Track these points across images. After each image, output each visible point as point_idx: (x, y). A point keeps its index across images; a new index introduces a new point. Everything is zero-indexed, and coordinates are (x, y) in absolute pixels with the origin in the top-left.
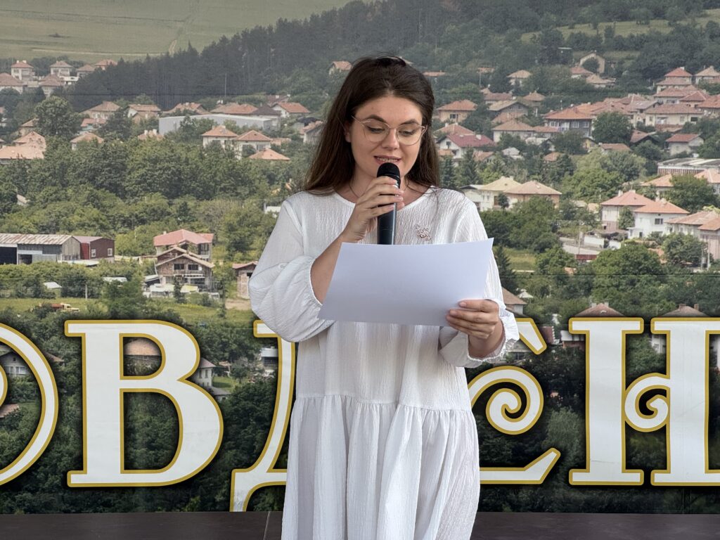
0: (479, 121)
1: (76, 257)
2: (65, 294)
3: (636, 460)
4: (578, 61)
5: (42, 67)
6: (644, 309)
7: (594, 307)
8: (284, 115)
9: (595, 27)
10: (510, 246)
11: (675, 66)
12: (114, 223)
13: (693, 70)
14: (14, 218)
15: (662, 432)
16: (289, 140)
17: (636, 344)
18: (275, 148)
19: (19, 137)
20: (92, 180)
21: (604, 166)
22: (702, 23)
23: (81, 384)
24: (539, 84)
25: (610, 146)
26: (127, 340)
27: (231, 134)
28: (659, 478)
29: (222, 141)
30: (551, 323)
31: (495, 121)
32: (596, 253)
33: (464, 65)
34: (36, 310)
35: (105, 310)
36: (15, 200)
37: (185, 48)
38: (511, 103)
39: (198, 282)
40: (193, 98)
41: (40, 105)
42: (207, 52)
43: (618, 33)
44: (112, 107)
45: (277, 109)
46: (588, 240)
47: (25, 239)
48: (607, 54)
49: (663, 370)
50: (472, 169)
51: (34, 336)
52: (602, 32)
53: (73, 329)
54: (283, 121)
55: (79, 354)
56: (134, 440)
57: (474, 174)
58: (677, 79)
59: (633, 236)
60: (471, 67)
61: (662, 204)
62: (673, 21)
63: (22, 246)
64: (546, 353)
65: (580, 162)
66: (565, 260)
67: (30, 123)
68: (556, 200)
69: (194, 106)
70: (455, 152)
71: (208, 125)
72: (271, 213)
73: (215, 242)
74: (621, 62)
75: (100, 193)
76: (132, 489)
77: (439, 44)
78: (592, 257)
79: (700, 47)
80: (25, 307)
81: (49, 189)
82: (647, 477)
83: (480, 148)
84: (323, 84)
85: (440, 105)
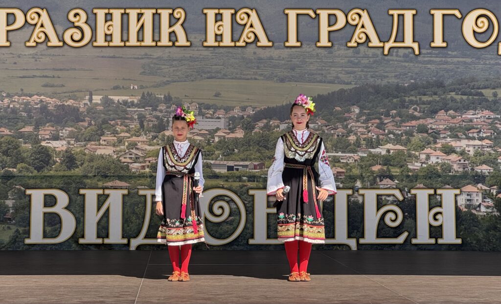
0: (381, 126)
1: (252, 169)
2: (249, 181)
3: (433, 235)
4: (411, 108)
5: (244, 109)
6: (434, 186)
7: (418, 186)
8: (319, 124)
9: (416, 97)
10: (391, 165)
11: (441, 110)
12: (265, 158)
13: (446, 111)
14: (234, 156)
15: (441, 226)
16: (321, 132)
17: (432, 197)
19: (236, 130)
20: (258, 144)
21: (420, 140)
22: (449, 96)
23: (253, 210)
24: (399, 115)
25: (422, 134)
28: (440, 241)
30: (405, 191)
31: (386, 126)
32: (419, 168)
33: (376, 109)
34: (240, 186)
35: (262, 186)
36: (234, 150)
37: (288, 103)
38: (390, 120)
41: (243, 120)
43: (423, 99)
44: (265, 121)
45: (317, 122)
46: (416, 164)
47: (236, 163)
48: (420, 106)
49: (441, 206)
50: (379, 141)
51: (239, 194)
52: (418, 99)
53: (251, 192)
54: (319, 126)
55: (253, 200)
56: (270, 229)
57: (379, 143)
58: (442, 113)
59: (430, 163)
60: (378, 109)
61: (438, 153)
62: (439, 96)
63: (236, 165)
64: (403, 200)
65: (413, 140)
66: (409, 170)
67: (239, 126)
68: (405, 151)
70: (373, 136)
74: (424, 108)
75: (261, 148)
76: (270, 245)
77: (368, 102)
78: (417, 169)
79: (448, 104)
80: (236, 185)
81: (245, 147)
82: (436, 241)
83: (381, 135)
84: (332, 114)
85: (368, 121)
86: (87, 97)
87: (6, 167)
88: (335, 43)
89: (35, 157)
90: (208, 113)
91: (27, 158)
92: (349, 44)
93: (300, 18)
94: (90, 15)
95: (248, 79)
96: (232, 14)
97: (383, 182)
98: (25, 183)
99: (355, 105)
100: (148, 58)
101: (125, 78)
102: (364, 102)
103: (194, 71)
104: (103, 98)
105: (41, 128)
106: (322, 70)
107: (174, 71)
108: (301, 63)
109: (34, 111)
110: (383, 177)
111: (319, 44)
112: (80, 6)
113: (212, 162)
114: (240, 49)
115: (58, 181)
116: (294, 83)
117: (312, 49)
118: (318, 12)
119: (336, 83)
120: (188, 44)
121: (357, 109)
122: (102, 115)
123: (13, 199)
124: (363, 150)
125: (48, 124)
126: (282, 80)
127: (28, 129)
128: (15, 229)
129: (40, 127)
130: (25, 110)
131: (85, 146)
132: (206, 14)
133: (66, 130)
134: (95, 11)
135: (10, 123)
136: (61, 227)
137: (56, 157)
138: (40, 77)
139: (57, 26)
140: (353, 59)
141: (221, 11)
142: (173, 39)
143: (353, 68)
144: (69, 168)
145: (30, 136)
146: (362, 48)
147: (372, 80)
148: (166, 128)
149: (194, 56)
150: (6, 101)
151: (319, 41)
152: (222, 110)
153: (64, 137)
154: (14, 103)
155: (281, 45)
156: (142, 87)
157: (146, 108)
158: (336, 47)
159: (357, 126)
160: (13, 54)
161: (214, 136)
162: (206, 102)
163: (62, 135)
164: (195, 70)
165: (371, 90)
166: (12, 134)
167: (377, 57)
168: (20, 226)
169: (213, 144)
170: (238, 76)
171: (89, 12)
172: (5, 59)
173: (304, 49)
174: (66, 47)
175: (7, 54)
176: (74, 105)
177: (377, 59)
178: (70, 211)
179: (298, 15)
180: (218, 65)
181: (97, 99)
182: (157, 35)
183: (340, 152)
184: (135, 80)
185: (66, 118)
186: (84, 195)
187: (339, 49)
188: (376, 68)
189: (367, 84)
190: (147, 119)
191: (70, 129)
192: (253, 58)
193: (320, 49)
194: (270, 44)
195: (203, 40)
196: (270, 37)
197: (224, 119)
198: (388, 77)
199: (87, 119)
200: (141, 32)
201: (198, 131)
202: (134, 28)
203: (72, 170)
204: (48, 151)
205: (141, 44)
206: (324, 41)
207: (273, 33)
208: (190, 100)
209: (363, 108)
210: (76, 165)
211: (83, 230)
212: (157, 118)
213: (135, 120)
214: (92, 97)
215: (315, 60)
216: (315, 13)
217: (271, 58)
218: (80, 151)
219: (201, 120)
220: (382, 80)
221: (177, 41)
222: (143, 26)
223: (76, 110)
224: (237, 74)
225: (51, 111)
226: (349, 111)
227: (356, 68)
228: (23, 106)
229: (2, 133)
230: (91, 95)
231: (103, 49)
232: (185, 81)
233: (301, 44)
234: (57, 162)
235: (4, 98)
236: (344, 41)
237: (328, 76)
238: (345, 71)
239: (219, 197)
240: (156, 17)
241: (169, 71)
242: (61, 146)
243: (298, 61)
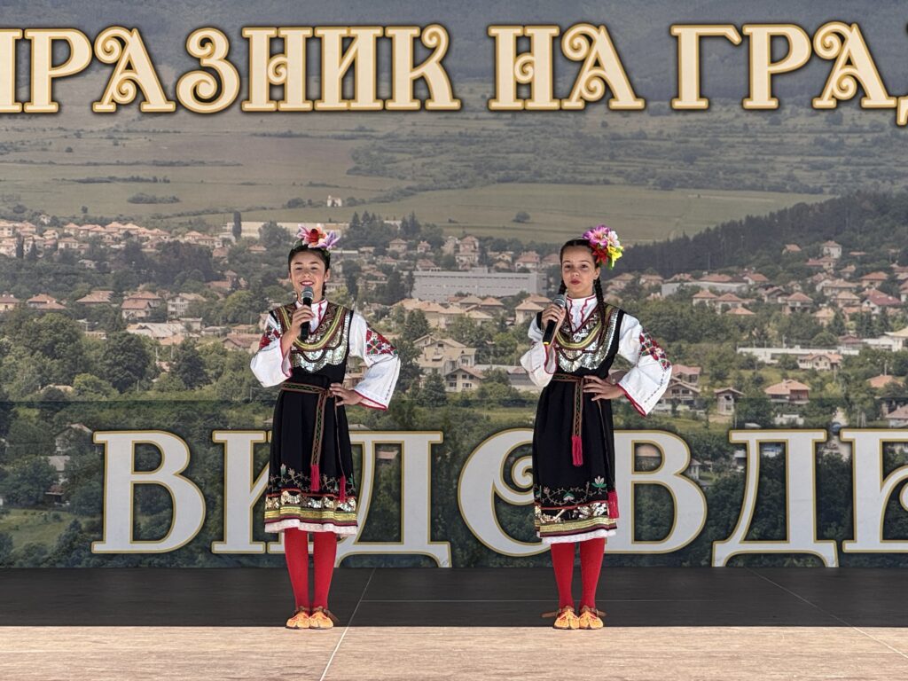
0: (891, 287)
8: (751, 282)
16: (754, 300)
18: (745, 306)
26: (637, 445)
27: (713, 296)
29: (707, 301)
31: (902, 287)
33: (879, 247)
35: (621, 423)
37: (681, 236)
39: (689, 403)
40: (686, 271)
42: (696, 239)
44: (629, 277)
45: (745, 278)
50: (886, 321)
54: (751, 287)
56: (641, 519)
57: (888, 324)
60: (883, 248)
69: (687, 276)
70: (873, 309)
71: (697, 290)
72: (742, 353)
73: (702, 374)
76: (641, 556)
77: (861, 233)
83: (890, 306)
84: (778, 259)
85: (862, 275)
86: (230, 226)
87: (50, 382)
88: (786, 100)
89: (115, 360)
90: (500, 260)
91: (96, 362)
92: (818, 103)
93: (707, 43)
94: (237, 43)
95: (590, 183)
96: (554, 38)
97: (895, 412)
98: (93, 419)
99: (831, 239)
100: (365, 136)
101: (315, 182)
102: (852, 233)
103: (469, 166)
104: (264, 227)
105: (128, 294)
106: (755, 161)
107: (423, 165)
108: (708, 146)
109: (112, 258)
110: (897, 403)
111: (749, 104)
112: (216, 22)
113: (511, 369)
114: (571, 115)
115: (164, 413)
116: (693, 190)
117: (734, 115)
118: (747, 30)
119: (787, 191)
120: (455, 105)
121: (837, 249)
122: (263, 265)
123: (65, 454)
124: (851, 340)
125: (141, 287)
126: (667, 185)
127: (99, 297)
128: (71, 521)
129: (124, 293)
130: (91, 255)
131: (225, 334)
132: (494, 38)
133: (182, 300)
134: (247, 33)
135: (60, 285)
136: (171, 517)
137: (160, 360)
138: (125, 180)
139: (163, 68)
140: (825, 136)
141: (529, 31)
142: (423, 93)
143: (827, 155)
144: (190, 384)
145: (104, 312)
146: (846, 111)
147: (870, 182)
148: (407, 294)
149: (469, 132)
150: (50, 234)
151: (748, 96)
152: (533, 253)
153: (179, 314)
154: (67, 239)
155: (664, 107)
156: (351, 202)
157: (362, 249)
158: (787, 111)
159: (836, 288)
160: (65, 130)
161: (514, 310)
162: (497, 234)
163: (174, 309)
164: (471, 164)
165: (867, 205)
166: (62, 307)
167: (882, 130)
168: (83, 513)
169: (511, 328)
170: (567, 176)
171: (234, 36)
172: (48, 141)
173: (715, 116)
174: (182, 113)
175: (52, 129)
176: (201, 243)
177: (882, 134)
178: (192, 479)
179: (701, 38)
180: (525, 152)
181: (252, 229)
182: (384, 85)
183: (798, 347)
184: (337, 187)
185: (183, 273)
186: (222, 446)
187: (795, 114)
188: (880, 156)
189: (859, 191)
190: (365, 274)
191: (192, 297)
192: (600, 136)
193: (751, 115)
194: (639, 104)
195: (488, 96)
196: (639, 89)
197: (536, 273)
199: (229, 273)
200: (349, 81)
201: (479, 301)
202: (333, 69)
203: (196, 388)
204: (143, 347)
205: (349, 105)
206: (761, 96)
207: (646, 80)
208: (461, 231)
209: (850, 247)
210: (204, 377)
211: (222, 523)
212: (387, 270)
213: (338, 276)
214: (240, 225)
215: (740, 140)
216: (740, 32)
217: (641, 135)
218: (215, 345)
219: (487, 275)
220: (893, 183)
221: (430, 97)
222: (353, 66)
223: (206, 255)
224: (565, 171)
225: (149, 256)
226: (817, 254)
227: (832, 155)
228: (87, 246)
229: (42, 306)
230: (238, 220)
231: (266, 119)
232: (449, 188)
233: (710, 104)
234: (164, 370)
235: (46, 228)
236: (806, 96)
237: (770, 174)
238: (808, 163)
239: (525, 448)
240: (384, 46)
241: (414, 165)
242: (171, 334)
243: (701, 142)
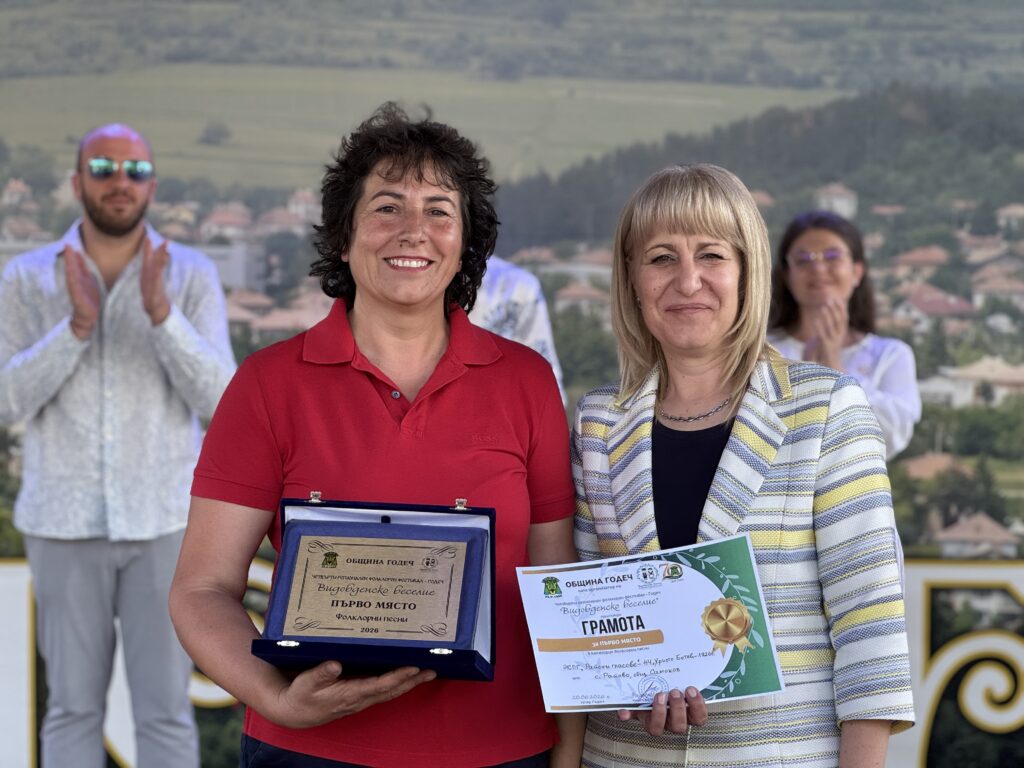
0: (954, 277)
10: (996, 455)
29: (584, 303)
33: (932, 197)
37: (533, 172)
40: (545, 240)
42: (565, 179)
57: (945, 352)
60: (941, 199)
69: (544, 254)
70: (917, 322)
71: (562, 281)
77: (896, 168)
83: (954, 316)
90: (172, 219)
97: (956, 528)
99: (836, 182)
102: (880, 169)
103: (107, 27)
106: (686, 20)
116: (559, 81)
119: (751, 83)
121: (846, 201)
126: (507, 69)
143: (832, 9)
152: (238, 207)
164: (112, 23)
165: (909, 111)
170: (306, 50)
189: (895, 83)
197: (243, 246)
198: (989, 50)
209: (875, 196)
224: (302, 40)
227: (843, 9)
232: (65, 73)
237: (715, 49)
238: (794, 24)
